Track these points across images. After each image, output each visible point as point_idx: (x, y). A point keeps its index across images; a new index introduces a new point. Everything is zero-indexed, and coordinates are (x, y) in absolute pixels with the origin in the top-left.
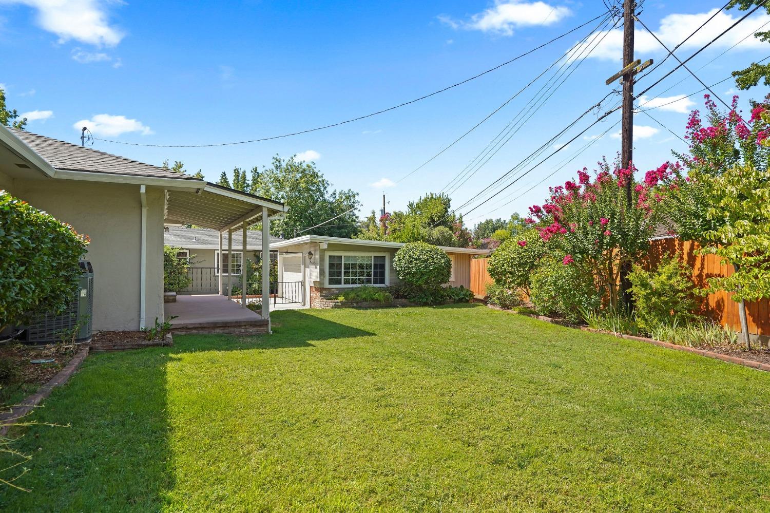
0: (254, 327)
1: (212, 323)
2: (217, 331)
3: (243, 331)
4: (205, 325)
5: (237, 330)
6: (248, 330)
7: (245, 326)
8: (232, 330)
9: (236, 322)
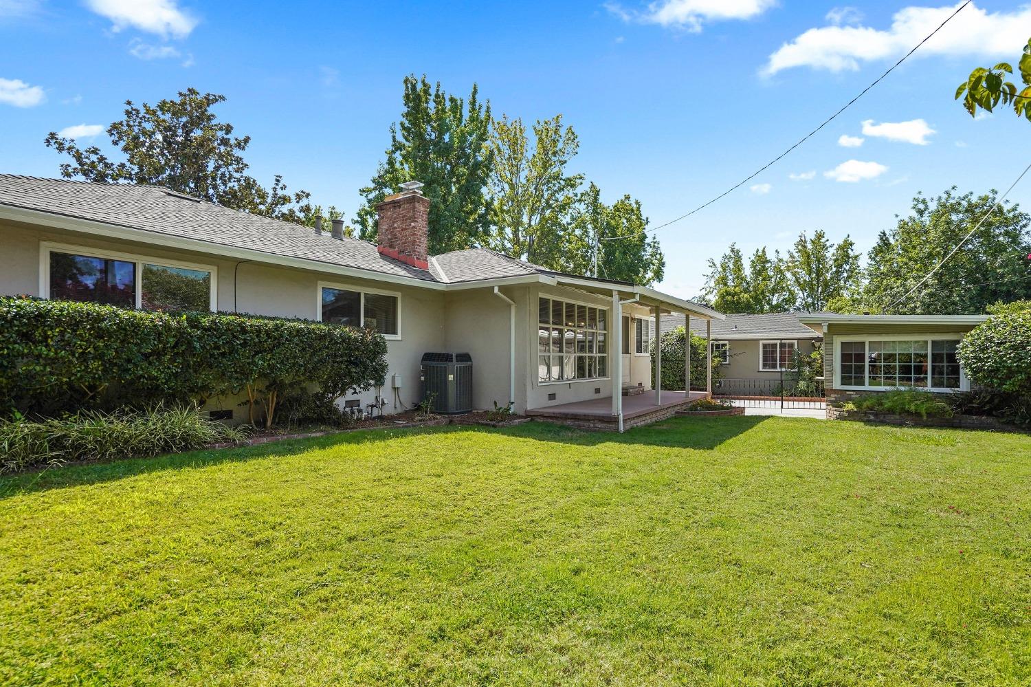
0: (602, 423)
1: (564, 414)
2: (569, 422)
3: (592, 425)
4: (558, 415)
5: (586, 424)
6: (597, 425)
7: (594, 420)
8: (581, 423)
9: (585, 415)
